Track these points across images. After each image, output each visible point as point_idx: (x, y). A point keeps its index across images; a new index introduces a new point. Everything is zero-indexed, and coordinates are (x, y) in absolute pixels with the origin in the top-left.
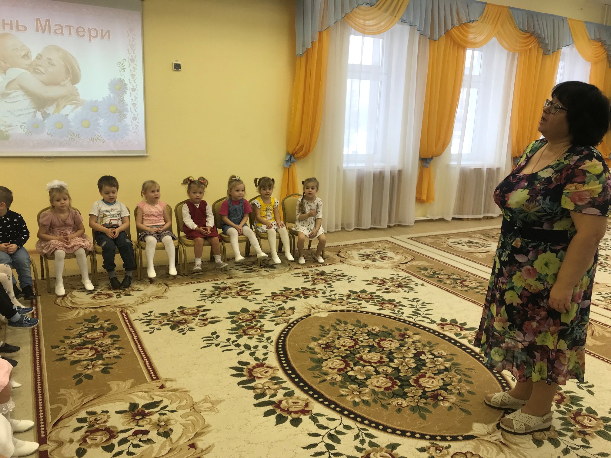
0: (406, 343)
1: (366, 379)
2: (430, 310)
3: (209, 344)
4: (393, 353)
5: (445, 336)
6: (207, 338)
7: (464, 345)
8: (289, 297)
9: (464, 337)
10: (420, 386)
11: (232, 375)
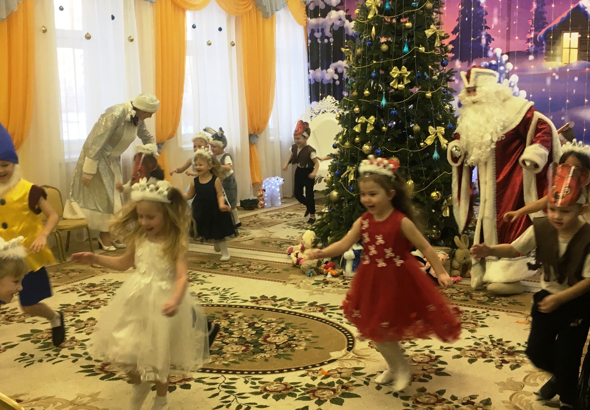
0: (234, 320)
1: (221, 350)
2: (235, 293)
3: (31, 362)
4: (228, 329)
5: (264, 309)
6: (21, 360)
7: (286, 311)
8: (77, 312)
9: (281, 306)
10: (270, 343)
11: (86, 376)
